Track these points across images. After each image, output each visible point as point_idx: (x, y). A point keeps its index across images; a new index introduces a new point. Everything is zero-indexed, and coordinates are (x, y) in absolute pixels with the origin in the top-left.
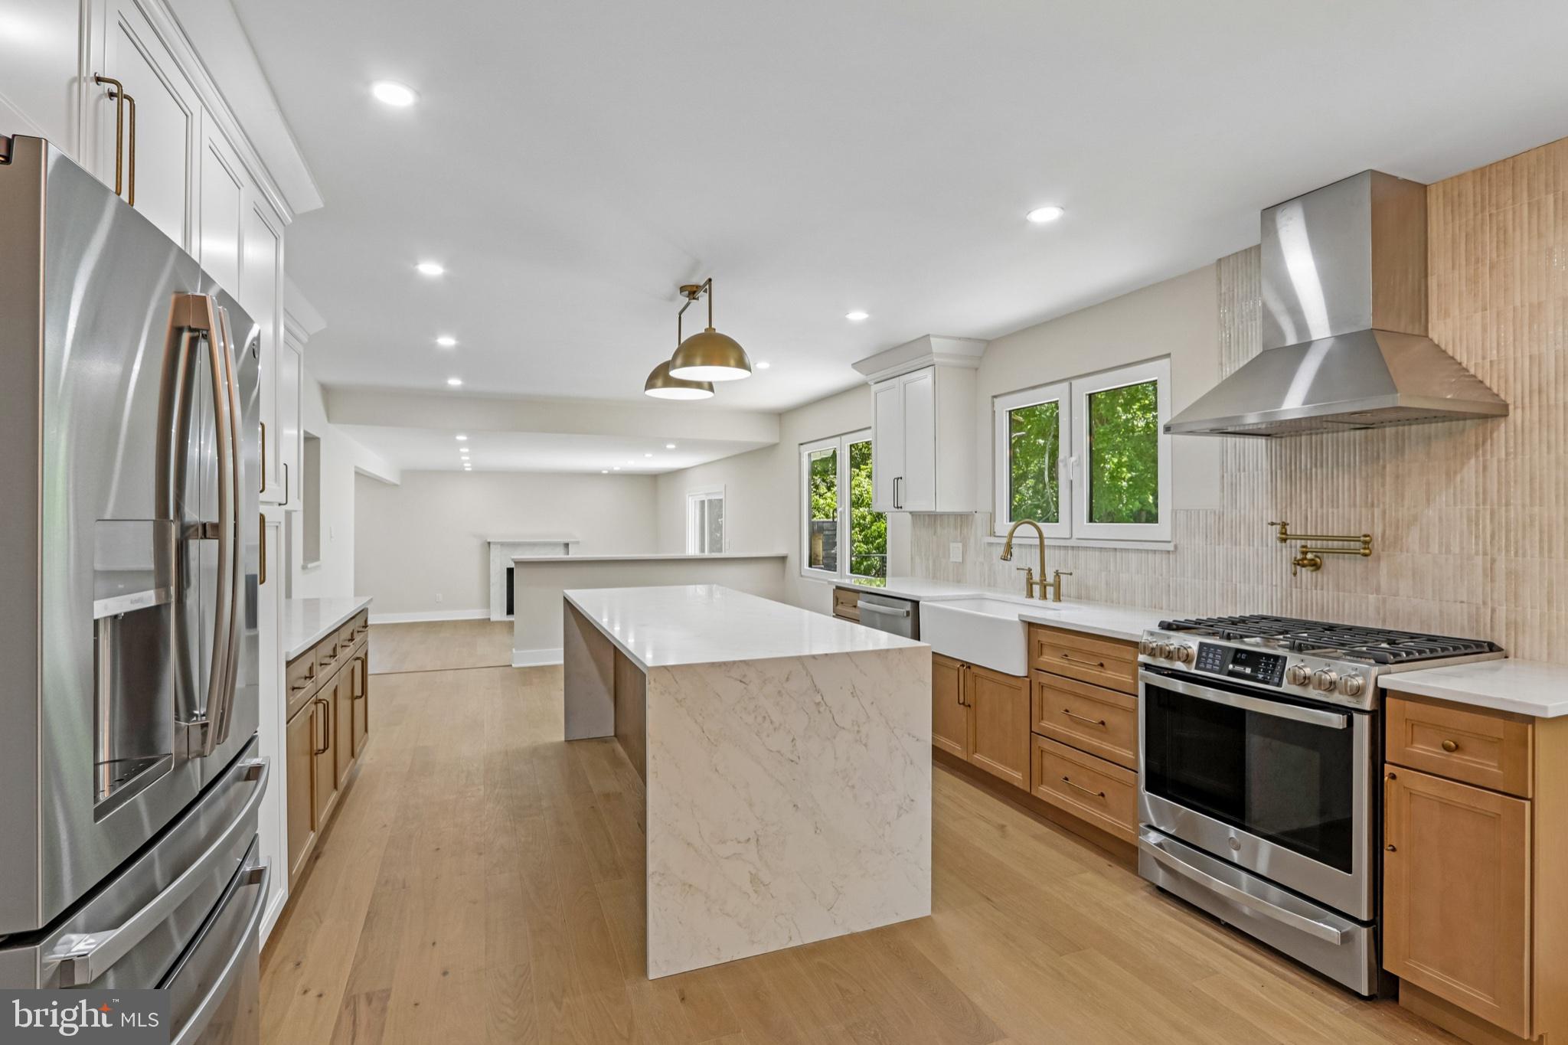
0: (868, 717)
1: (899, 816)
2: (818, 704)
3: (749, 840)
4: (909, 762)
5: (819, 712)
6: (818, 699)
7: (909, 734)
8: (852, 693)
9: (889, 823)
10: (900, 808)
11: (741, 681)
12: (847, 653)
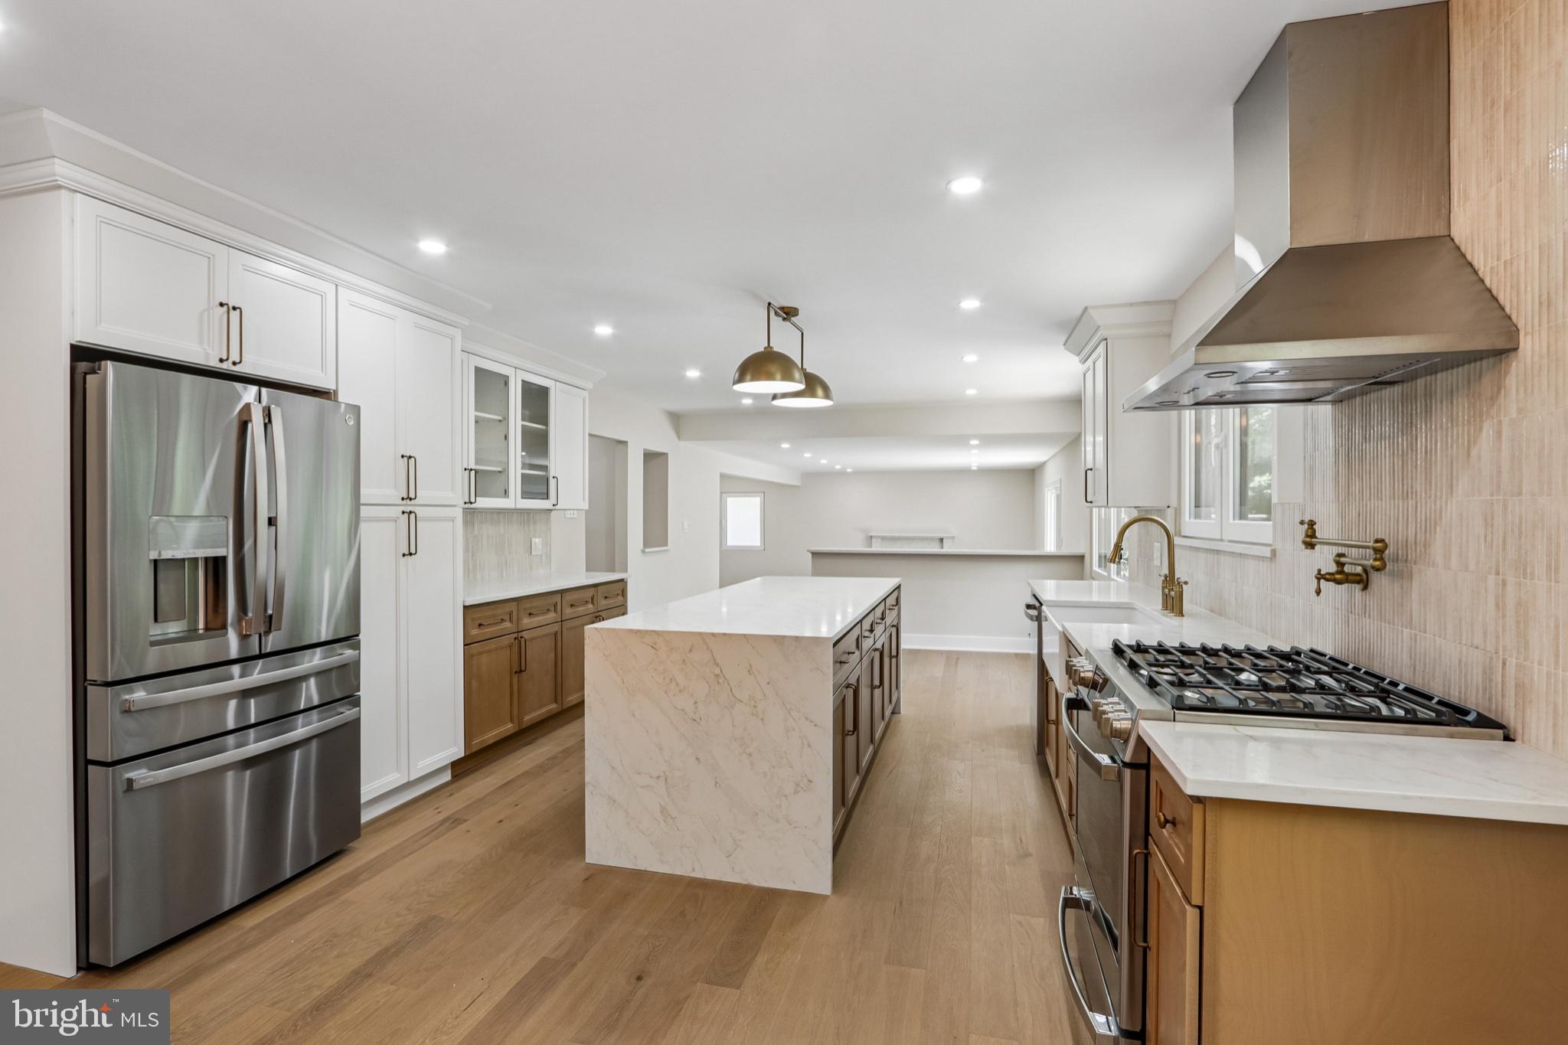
0: (765, 695)
1: (796, 792)
2: (717, 676)
3: (659, 777)
4: (806, 746)
5: (718, 683)
6: (717, 671)
7: (807, 719)
8: (749, 671)
9: (786, 796)
10: (797, 785)
11: (653, 647)
12: (745, 635)
